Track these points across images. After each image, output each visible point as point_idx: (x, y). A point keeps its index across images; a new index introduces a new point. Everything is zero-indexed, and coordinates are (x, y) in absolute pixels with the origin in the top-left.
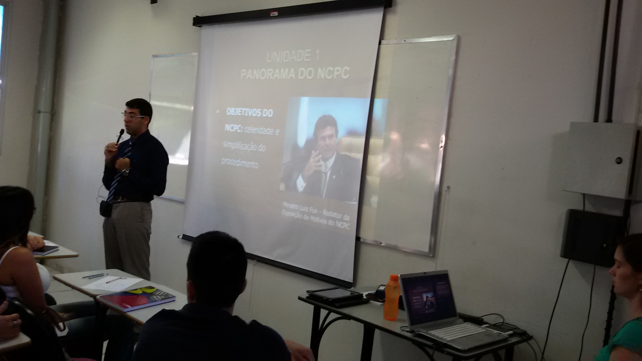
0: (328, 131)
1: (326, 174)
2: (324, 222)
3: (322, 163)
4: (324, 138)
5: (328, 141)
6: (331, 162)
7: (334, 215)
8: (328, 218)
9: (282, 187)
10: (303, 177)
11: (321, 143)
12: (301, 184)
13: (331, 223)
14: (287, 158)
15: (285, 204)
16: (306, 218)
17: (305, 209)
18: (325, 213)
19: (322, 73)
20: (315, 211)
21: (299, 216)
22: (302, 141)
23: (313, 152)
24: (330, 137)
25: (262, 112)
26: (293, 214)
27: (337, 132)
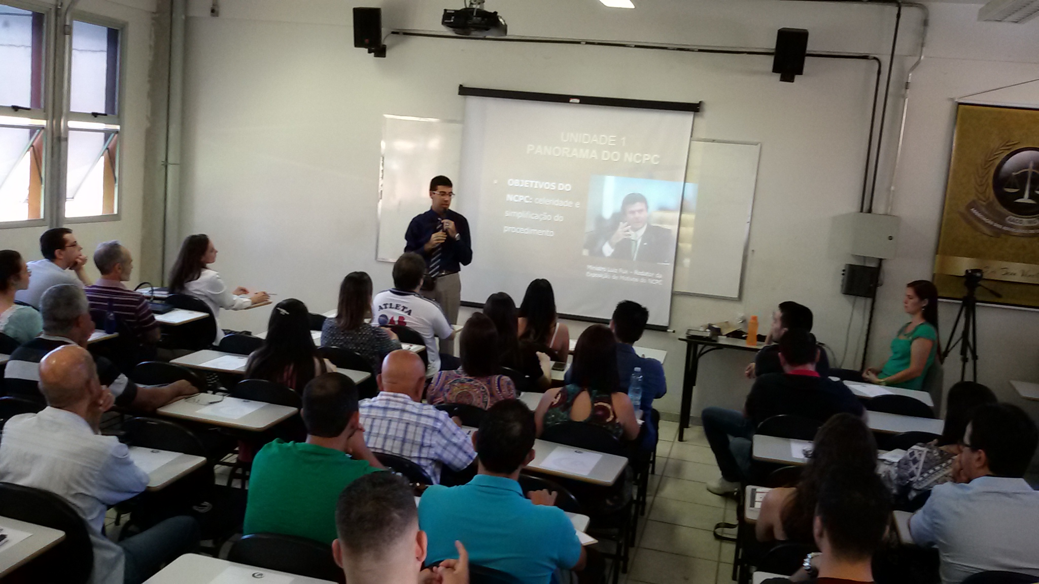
0: (638, 206)
1: (636, 242)
2: (636, 280)
3: (631, 232)
4: (633, 212)
5: (637, 215)
6: (642, 232)
7: (647, 274)
8: (641, 277)
9: (585, 252)
10: (611, 244)
11: (631, 216)
12: (608, 250)
13: (643, 281)
14: (590, 227)
15: (590, 267)
16: (615, 277)
17: (615, 271)
18: (636, 272)
19: (630, 158)
20: (626, 272)
21: (606, 276)
22: (607, 214)
23: (621, 223)
24: (640, 211)
25: (557, 185)
26: (600, 276)
27: (647, 207)
